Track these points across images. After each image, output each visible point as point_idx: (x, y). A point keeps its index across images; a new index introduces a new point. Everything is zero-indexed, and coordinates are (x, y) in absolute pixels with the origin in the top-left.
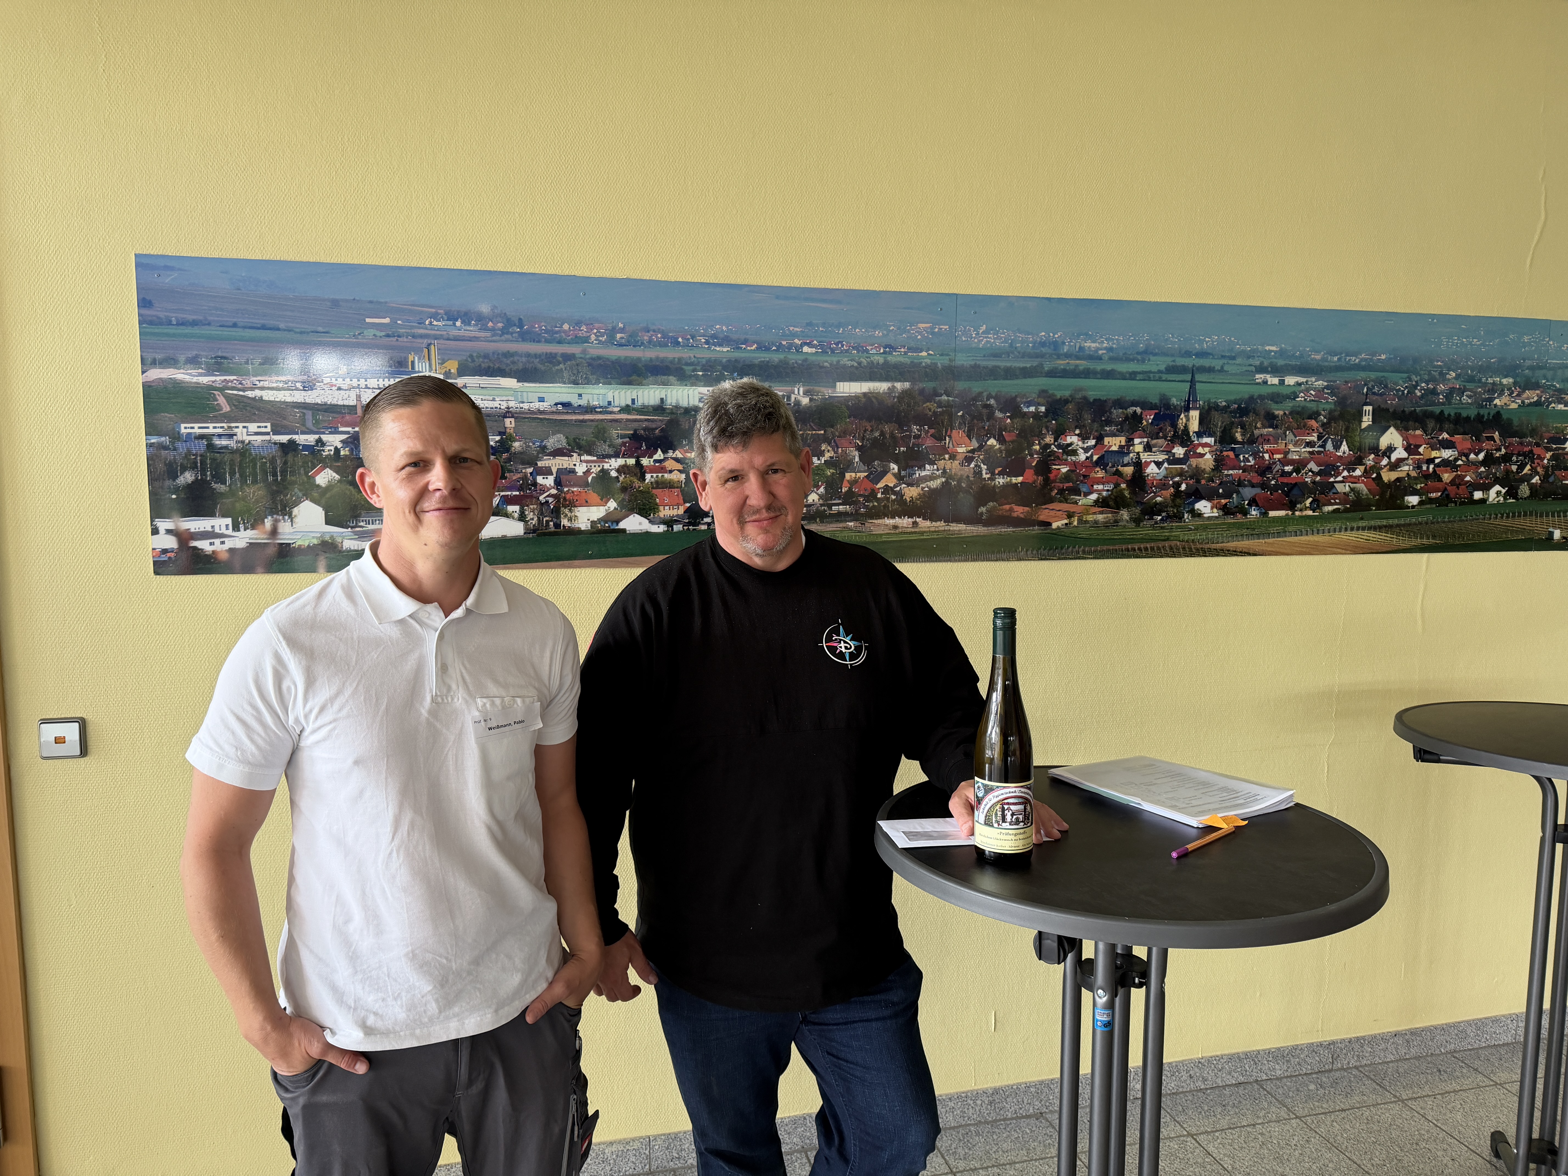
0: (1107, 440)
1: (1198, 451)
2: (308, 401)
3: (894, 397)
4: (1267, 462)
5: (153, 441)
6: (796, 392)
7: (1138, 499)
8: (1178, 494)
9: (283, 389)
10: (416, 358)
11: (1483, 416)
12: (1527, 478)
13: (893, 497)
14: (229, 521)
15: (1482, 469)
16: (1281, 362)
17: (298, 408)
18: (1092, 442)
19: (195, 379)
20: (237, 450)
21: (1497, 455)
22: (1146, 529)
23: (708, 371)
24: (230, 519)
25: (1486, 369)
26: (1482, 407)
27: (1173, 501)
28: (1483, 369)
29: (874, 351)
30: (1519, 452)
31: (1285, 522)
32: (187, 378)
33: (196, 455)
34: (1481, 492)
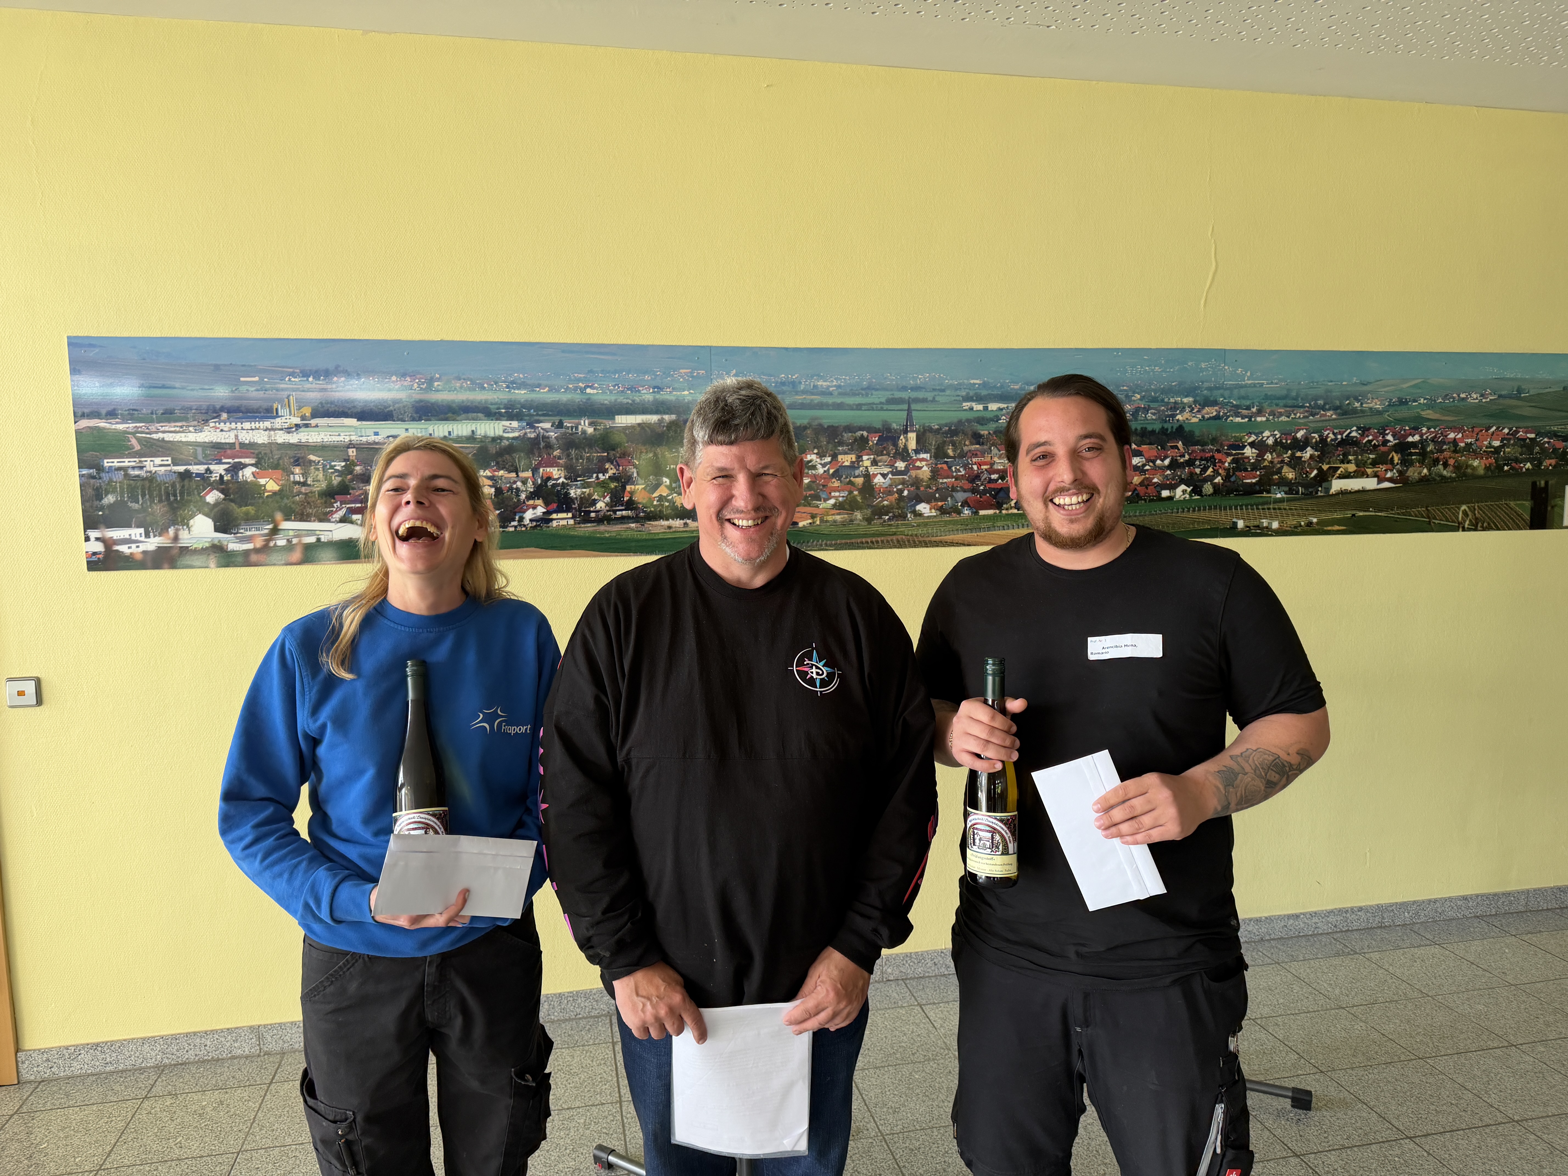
0: (840, 457)
1: (916, 465)
2: (198, 440)
3: (664, 426)
4: (976, 472)
5: (84, 473)
6: (583, 424)
7: (869, 503)
8: (901, 498)
9: (179, 432)
10: (279, 406)
11: (1167, 429)
12: (1211, 479)
13: (667, 504)
14: (142, 530)
15: (1168, 472)
16: (984, 392)
17: (191, 446)
18: (829, 459)
19: (114, 427)
20: (147, 478)
21: (1182, 460)
22: (876, 526)
23: (510, 409)
24: (143, 529)
25: (1169, 391)
26: (1166, 422)
27: (897, 504)
28: (1164, 391)
29: (645, 391)
30: (1202, 457)
31: (994, 519)
32: (108, 426)
33: (116, 482)
34: (1168, 491)
